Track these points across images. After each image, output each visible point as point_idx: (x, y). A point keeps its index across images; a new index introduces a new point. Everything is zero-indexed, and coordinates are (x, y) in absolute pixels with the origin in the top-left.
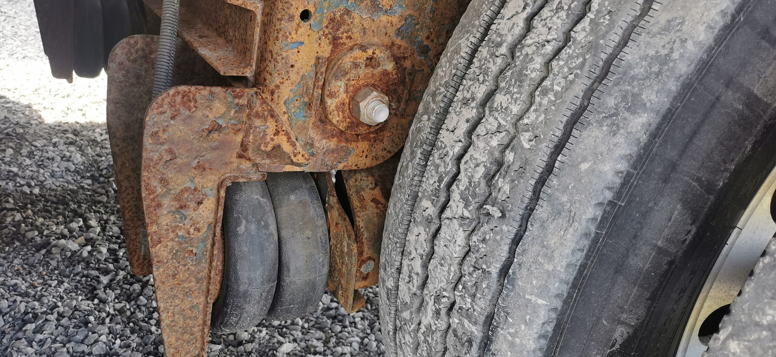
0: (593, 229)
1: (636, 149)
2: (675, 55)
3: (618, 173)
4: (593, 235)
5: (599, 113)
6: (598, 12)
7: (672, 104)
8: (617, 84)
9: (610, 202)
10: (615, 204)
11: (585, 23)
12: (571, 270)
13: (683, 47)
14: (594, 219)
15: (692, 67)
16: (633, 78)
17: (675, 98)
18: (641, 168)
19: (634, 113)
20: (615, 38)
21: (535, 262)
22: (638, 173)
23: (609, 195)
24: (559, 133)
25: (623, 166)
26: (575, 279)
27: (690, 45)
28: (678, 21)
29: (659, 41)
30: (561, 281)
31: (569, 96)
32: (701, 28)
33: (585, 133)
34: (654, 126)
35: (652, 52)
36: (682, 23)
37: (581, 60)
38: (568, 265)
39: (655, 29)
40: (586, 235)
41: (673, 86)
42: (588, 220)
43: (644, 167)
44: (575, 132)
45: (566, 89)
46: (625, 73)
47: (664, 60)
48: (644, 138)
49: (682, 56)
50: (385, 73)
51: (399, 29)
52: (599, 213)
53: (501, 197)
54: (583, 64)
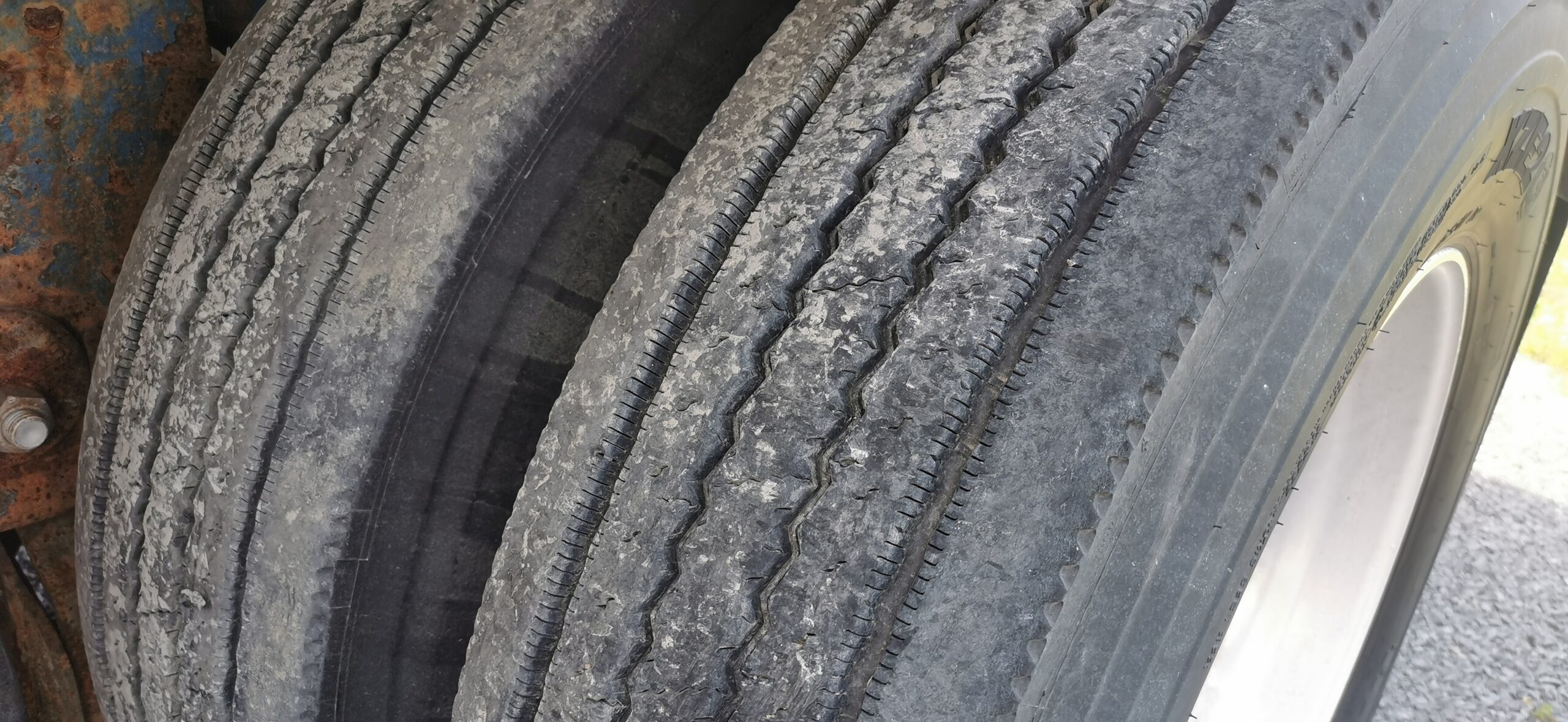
0: (326, 606)
1: (356, 479)
2: (383, 335)
3: (338, 520)
4: (330, 616)
5: (301, 430)
6: (284, 266)
7: (394, 405)
8: (317, 384)
9: (340, 564)
10: (353, 564)
11: (269, 286)
12: (312, 673)
13: (391, 321)
14: (323, 593)
15: (412, 348)
16: (337, 373)
17: (398, 397)
18: (378, 504)
19: (342, 427)
20: (307, 309)
21: (263, 670)
22: (375, 512)
23: (335, 554)
24: (254, 466)
25: (342, 509)
26: (324, 684)
27: (399, 317)
28: (382, 281)
29: (362, 313)
30: (303, 693)
31: (260, 406)
32: (411, 291)
33: (287, 463)
34: (375, 442)
35: (355, 332)
36: (386, 285)
37: (267, 347)
38: (306, 668)
39: (356, 294)
40: (318, 617)
41: (388, 381)
42: (314, 597)
43: (383, 500)
44: (274, 463)
45: (254, 394)
46: (326, 365)
47: (369, 343)
48: (365, 462)
49: (391, 335)
50: (34, 355)
51: (45, 273)
52: (328, 582)
53: (200, 574)
54: (271, 352)
